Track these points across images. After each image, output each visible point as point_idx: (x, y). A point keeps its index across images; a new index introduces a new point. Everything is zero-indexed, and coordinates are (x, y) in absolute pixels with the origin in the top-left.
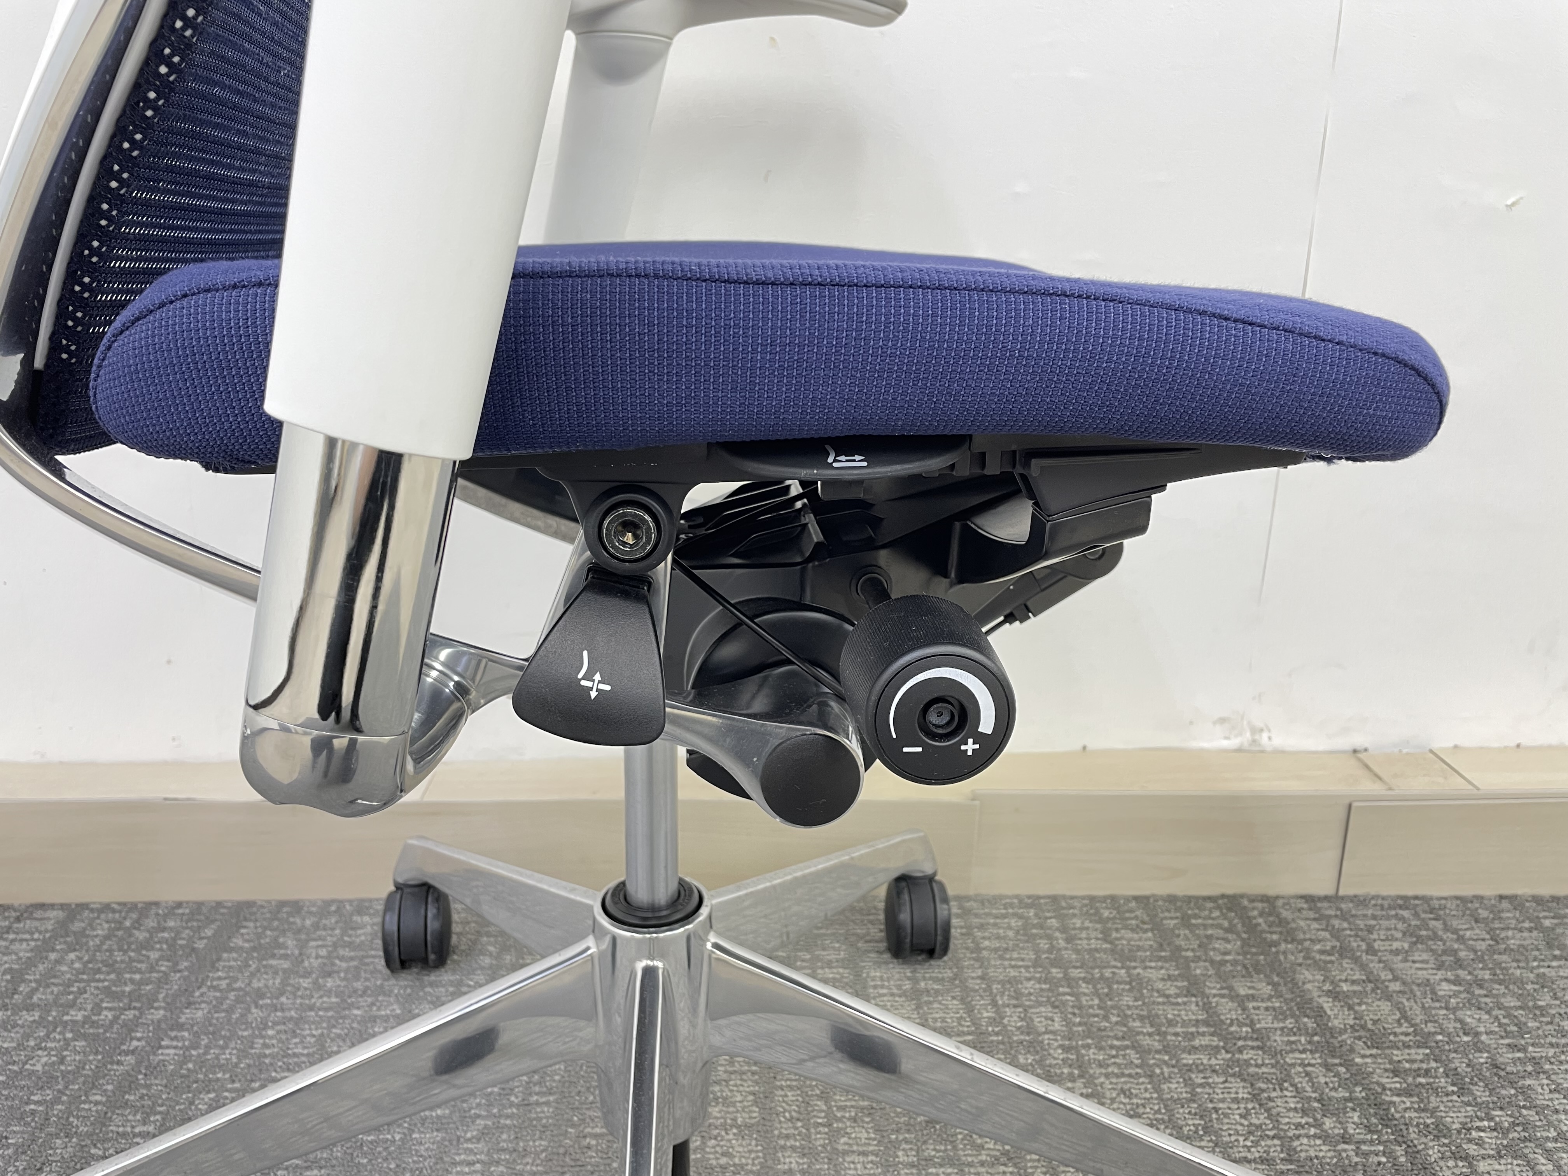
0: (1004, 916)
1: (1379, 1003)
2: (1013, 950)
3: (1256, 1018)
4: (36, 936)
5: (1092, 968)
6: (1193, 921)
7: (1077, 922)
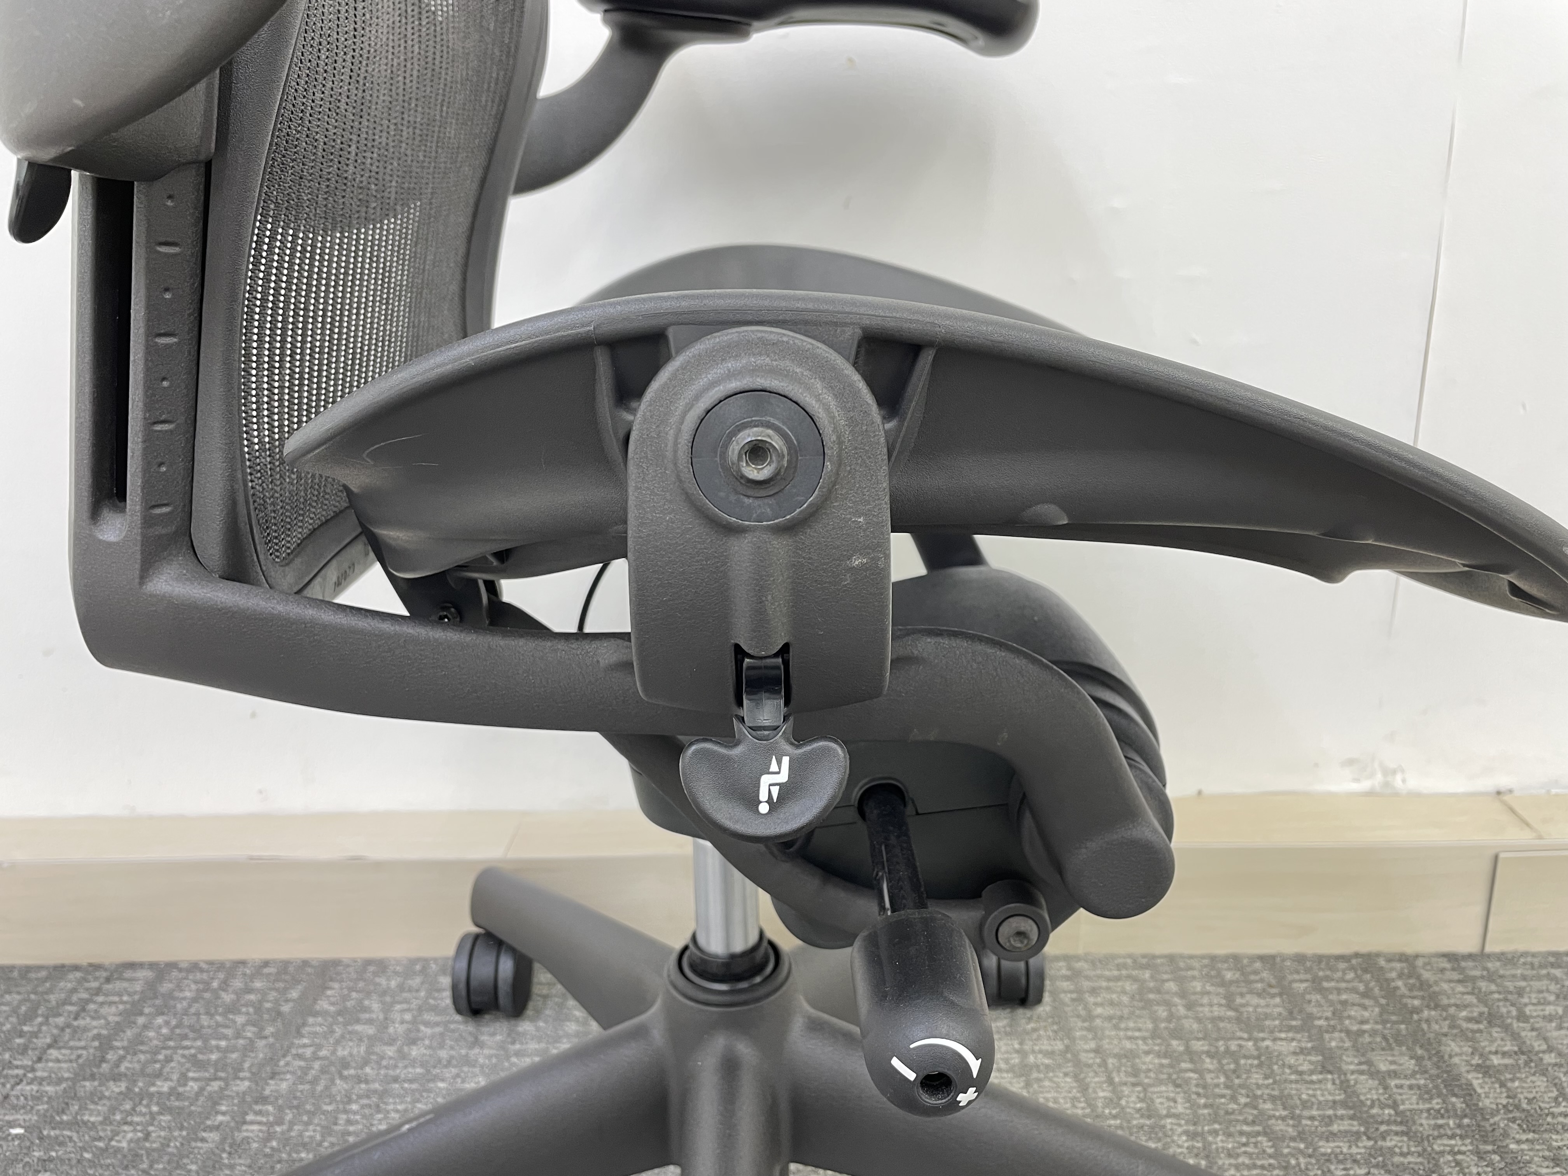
0: (1118, 979)
2: (1128, 1018)
3: (1399, 1097)
4: (125, 998)
6: (1325, 984)
7: (1198, 986)
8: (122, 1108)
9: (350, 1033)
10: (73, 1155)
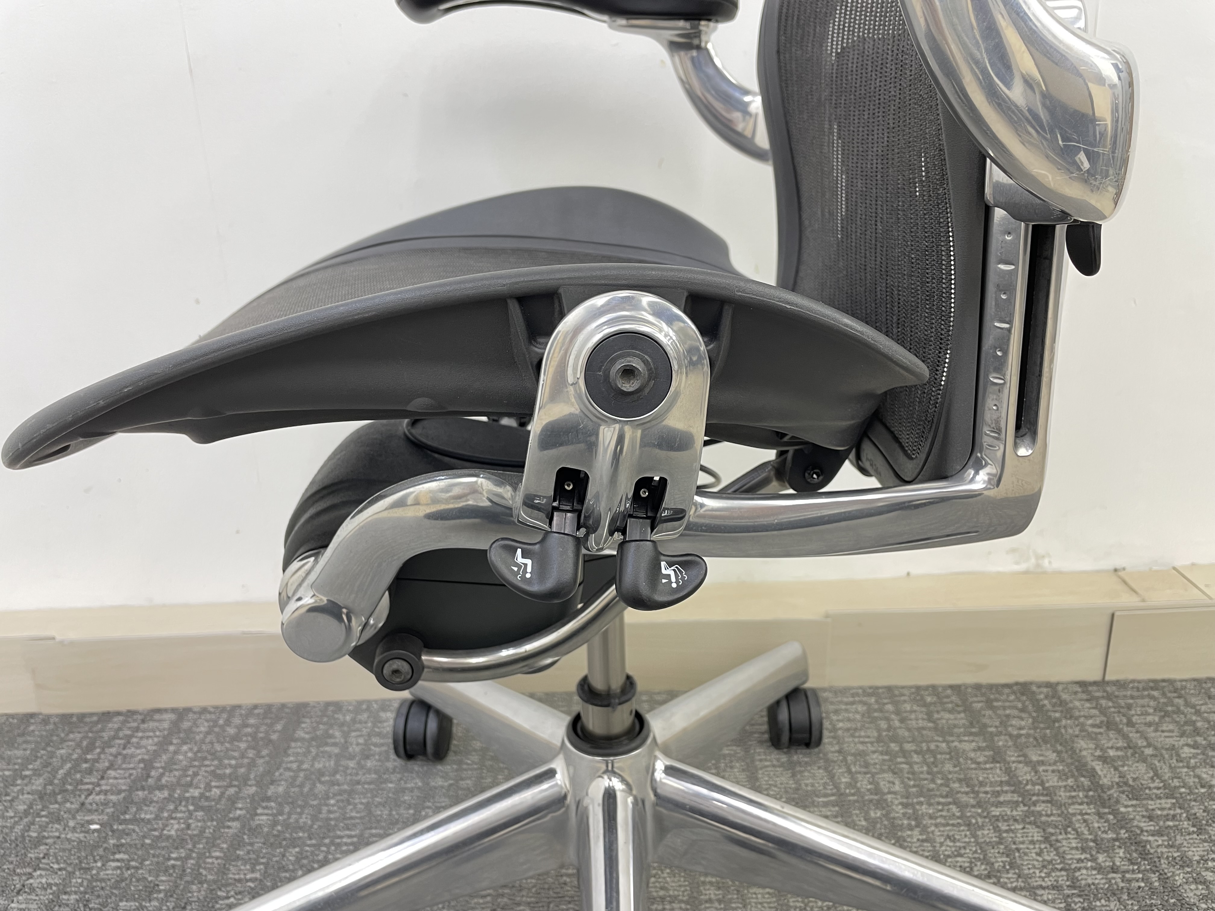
1: (1137, 765)
5: (921, 742)
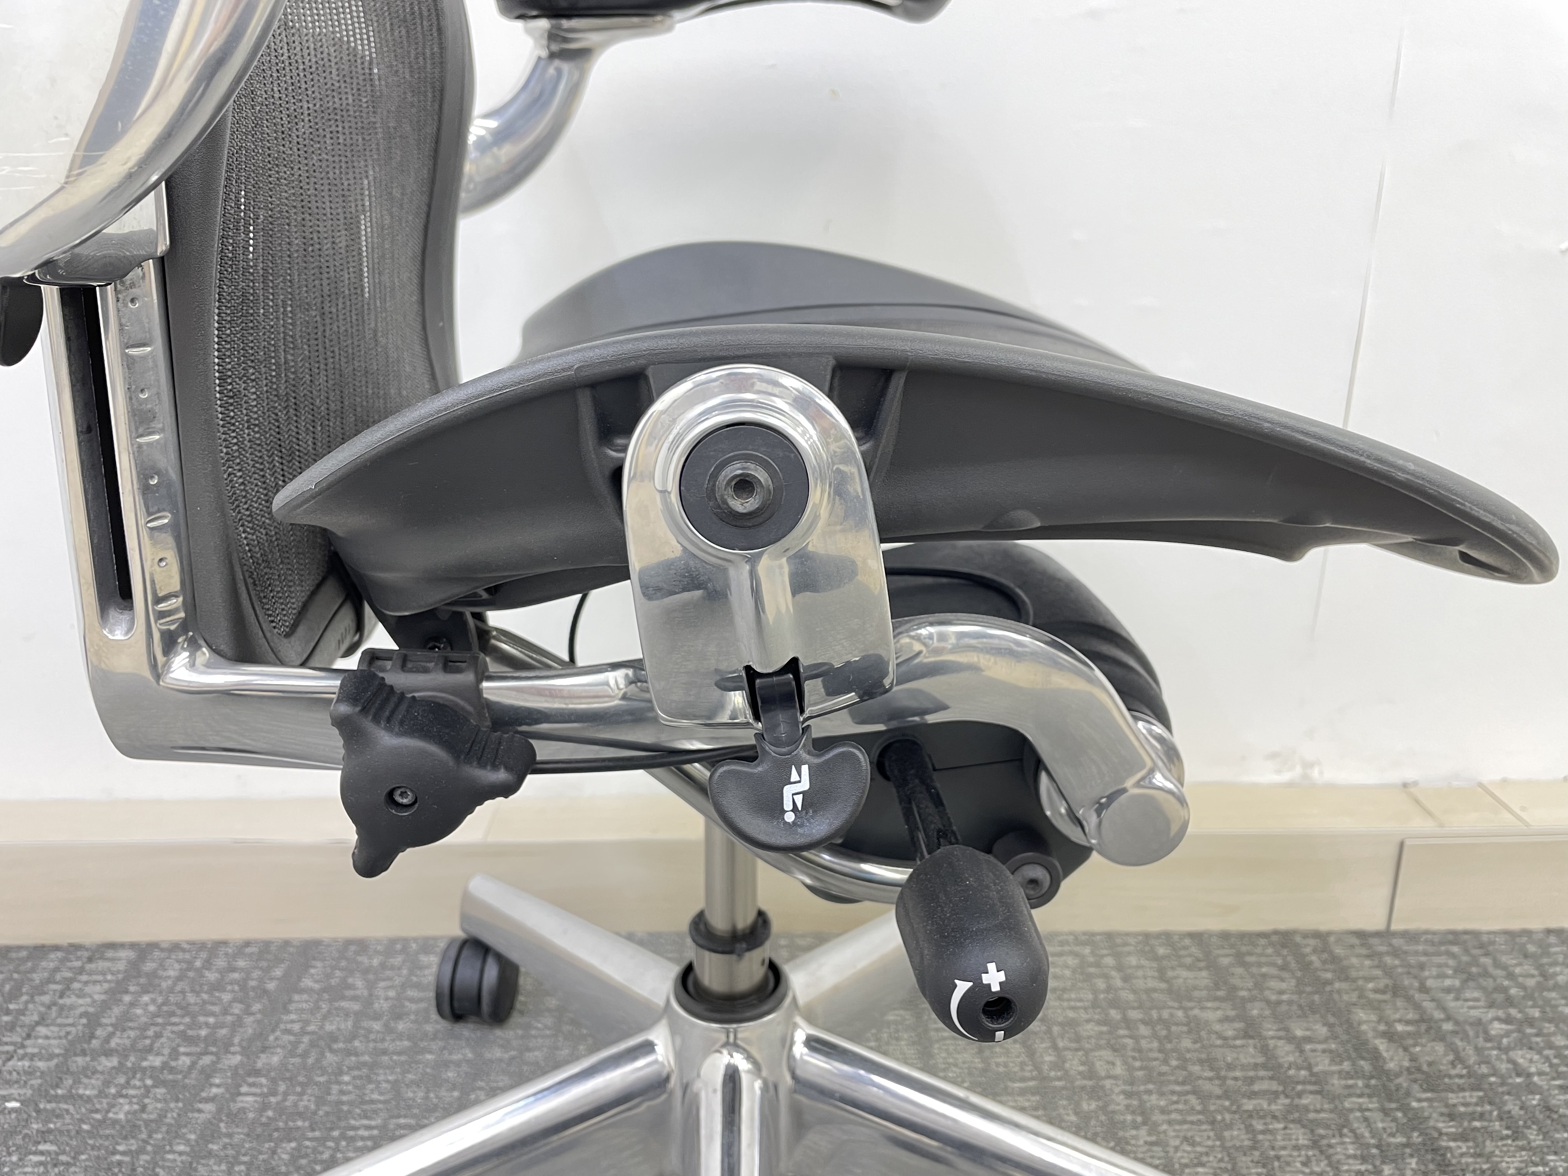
1: (1433, 1044)
3: (1312, 1061)
4: (109, 977)
5: (1151, 1009)
6: (1248, 959)
7: (1133, 960)
8: (116, 1082)
9: (337, 1009)
10: (71, 1127)
